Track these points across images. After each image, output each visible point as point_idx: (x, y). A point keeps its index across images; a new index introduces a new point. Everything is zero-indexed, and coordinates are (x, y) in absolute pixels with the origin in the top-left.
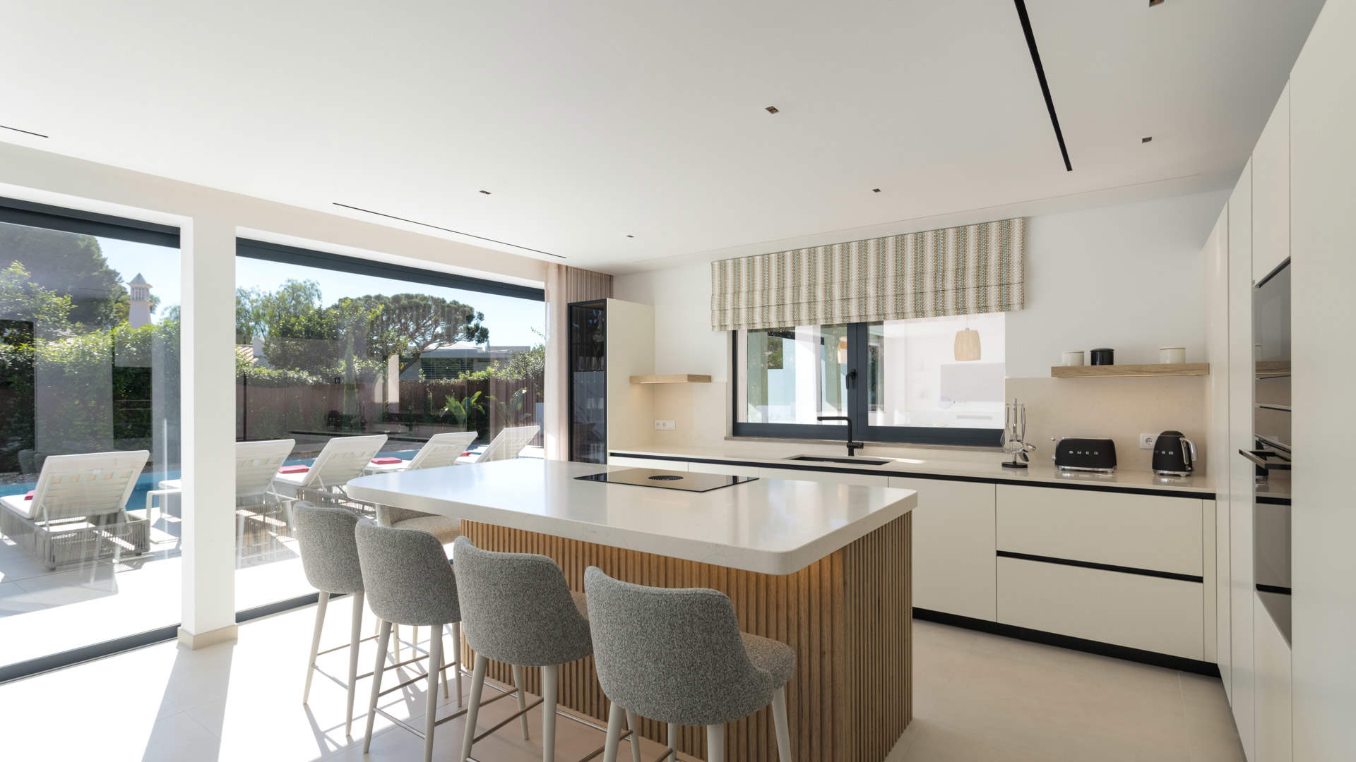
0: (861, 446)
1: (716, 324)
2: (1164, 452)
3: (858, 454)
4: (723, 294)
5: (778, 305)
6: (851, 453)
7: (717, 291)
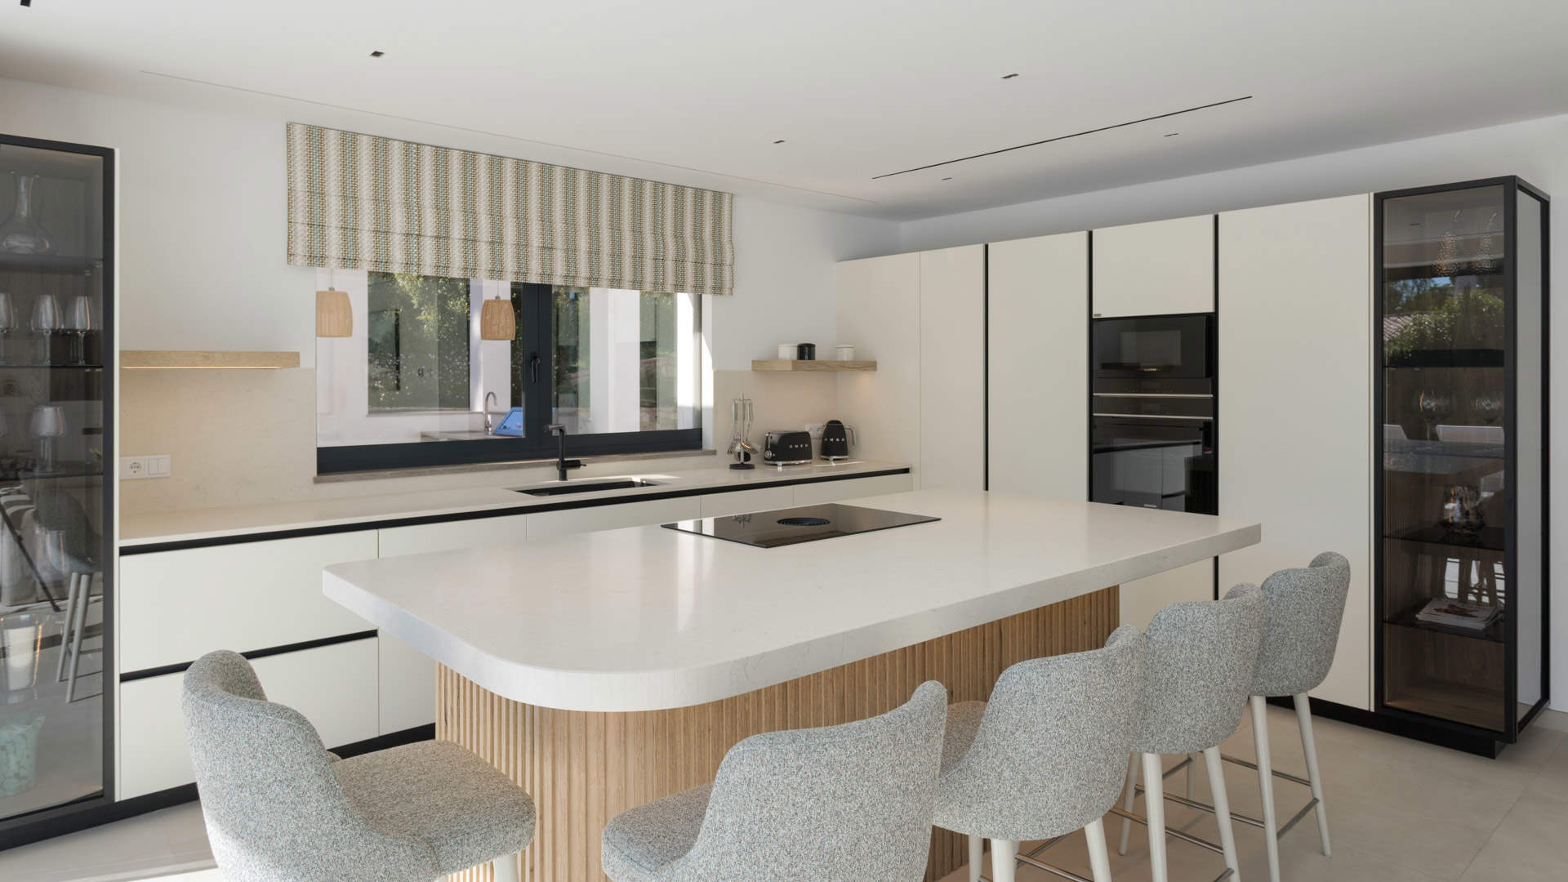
0: (577, 465)
1: (300, 248)
2: (832, 440)
3: (576, 477)
4: (316, 192)
5: (437, 237)
6: (563, 477)
7: (301, 185)
